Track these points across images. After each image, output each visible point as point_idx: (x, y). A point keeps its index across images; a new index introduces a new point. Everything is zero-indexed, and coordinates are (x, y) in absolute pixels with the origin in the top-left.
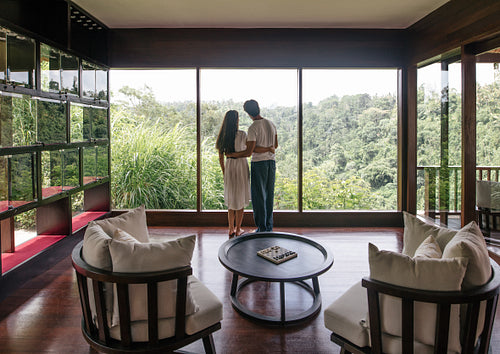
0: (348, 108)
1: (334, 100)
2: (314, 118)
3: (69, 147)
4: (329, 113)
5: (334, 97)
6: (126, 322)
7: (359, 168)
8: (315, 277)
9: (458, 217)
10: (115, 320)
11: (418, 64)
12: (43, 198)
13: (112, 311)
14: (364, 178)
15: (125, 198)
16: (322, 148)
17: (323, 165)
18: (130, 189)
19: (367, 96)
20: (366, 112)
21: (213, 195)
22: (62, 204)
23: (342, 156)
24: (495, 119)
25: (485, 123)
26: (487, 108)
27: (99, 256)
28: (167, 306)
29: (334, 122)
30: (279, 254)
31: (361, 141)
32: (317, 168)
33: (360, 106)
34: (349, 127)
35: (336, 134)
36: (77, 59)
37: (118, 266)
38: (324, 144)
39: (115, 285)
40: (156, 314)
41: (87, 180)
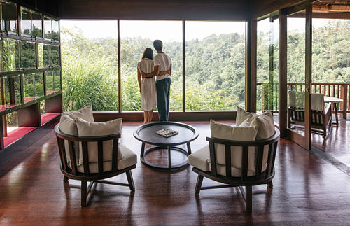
0: (223, 43)
1: (215, 38)
2: (200, 50)
3: (38, 72)
4: (211, 46)
5: (214, 35)
6: (87, 163)
7: (231, 86)
8: (188, 143)
9: (278, 114)
10: (81, 161)
11: (258, 19)
12: (25, 103)
13: (79, 158)
14: (235, 93)
15: (71, 104)
16: (205, 71)
17: (205, 84)
18: (73, 99)
19: (237, 34)
20: (236, 46)
21: (128, 103)
22: (34, 108)
23: (219, 77)
24: (323, 51)
25: (317, 54)
26: (319, 44)
27: (71, 129)
28: (108, 155)
29: (214, 53)
30: (168, 132)
31: (232, 67)
32: (201, 86)
33: (232, 42)
34: (224, 56)
35: (215, 61)
36: (41, 15)
37: (81, 134)
38: (206, 69)
39: (80, 143)
40: (102, 159)
41: (49, 93)
